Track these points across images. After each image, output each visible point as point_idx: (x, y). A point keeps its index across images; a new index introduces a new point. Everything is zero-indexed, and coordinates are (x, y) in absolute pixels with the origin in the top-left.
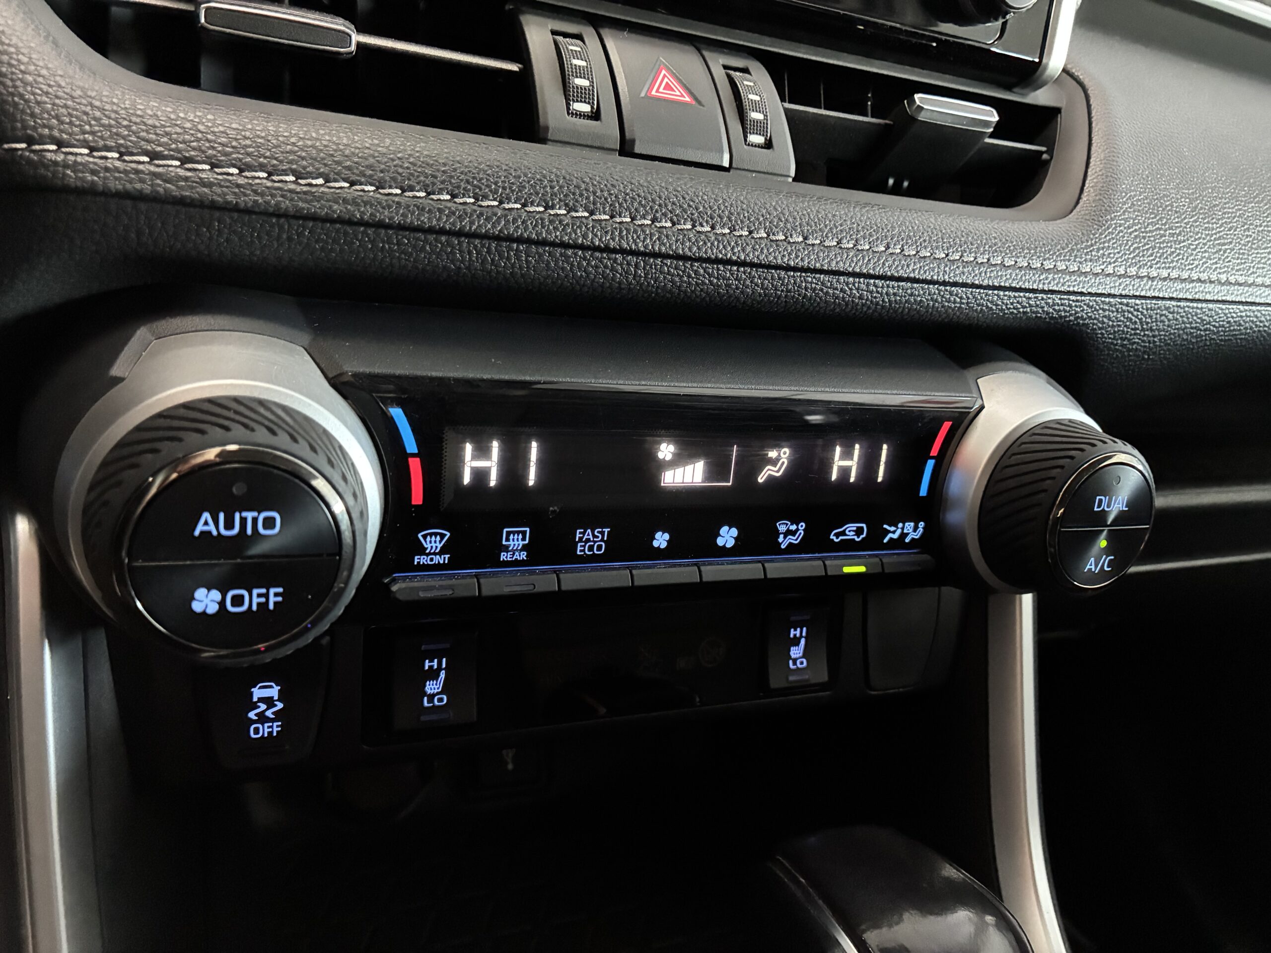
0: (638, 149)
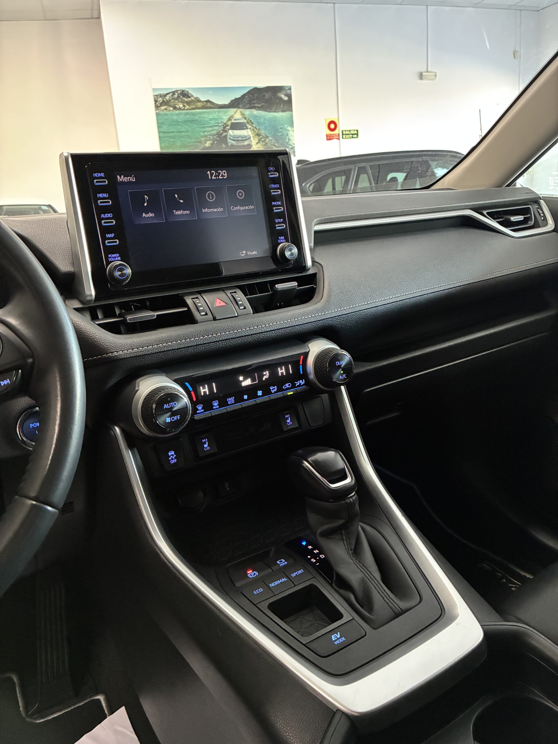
0: (217, 318)
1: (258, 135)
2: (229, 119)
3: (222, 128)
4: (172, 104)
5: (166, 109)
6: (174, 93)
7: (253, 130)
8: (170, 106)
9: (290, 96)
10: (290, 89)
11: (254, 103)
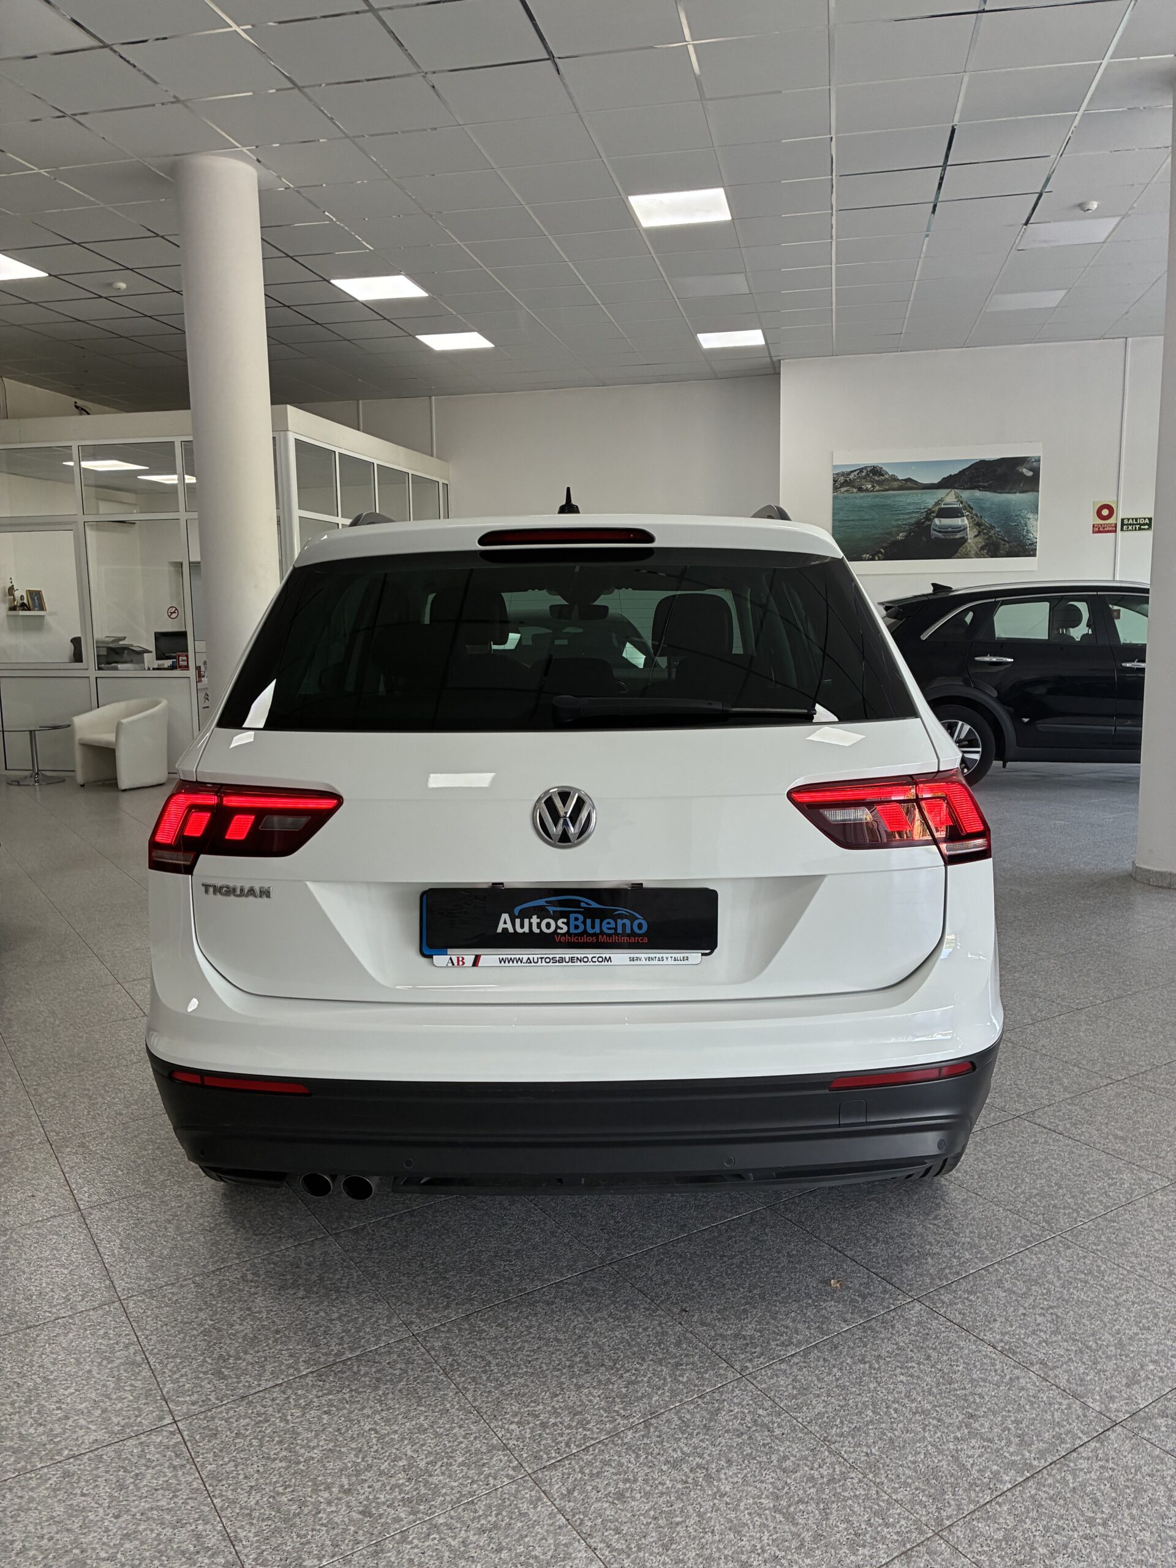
1: (979, 525)
2: (937, 504)
3: (924, 515)
4: (857, 484)
5: (847, 491)
6: (861, 470)
7: (972, 518)
8: (854, 487)
9: (1036, 472)
10: (1038, 460)
11: (979, 482)
